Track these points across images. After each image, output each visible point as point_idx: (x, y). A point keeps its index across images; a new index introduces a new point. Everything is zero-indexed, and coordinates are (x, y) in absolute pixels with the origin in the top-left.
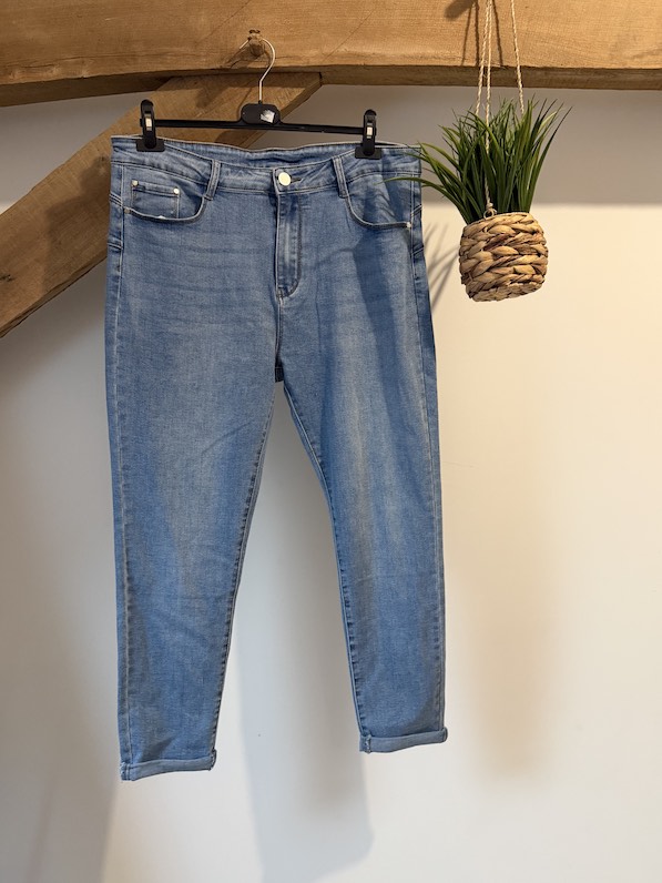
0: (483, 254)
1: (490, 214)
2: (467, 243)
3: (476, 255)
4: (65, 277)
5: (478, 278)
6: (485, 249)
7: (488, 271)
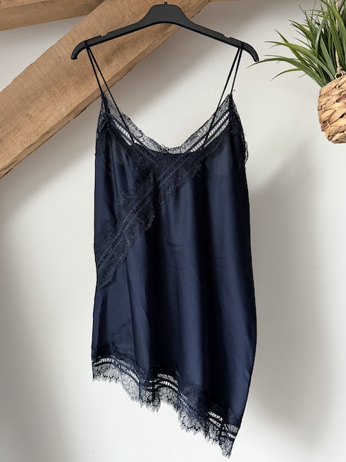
0: (338, 105)
1: (341, 75)
2: (324, 100)
3: (332, 107)
4: (35, 139)
5: (334, 124)
6: (337, 101)
7: (342, 117)
